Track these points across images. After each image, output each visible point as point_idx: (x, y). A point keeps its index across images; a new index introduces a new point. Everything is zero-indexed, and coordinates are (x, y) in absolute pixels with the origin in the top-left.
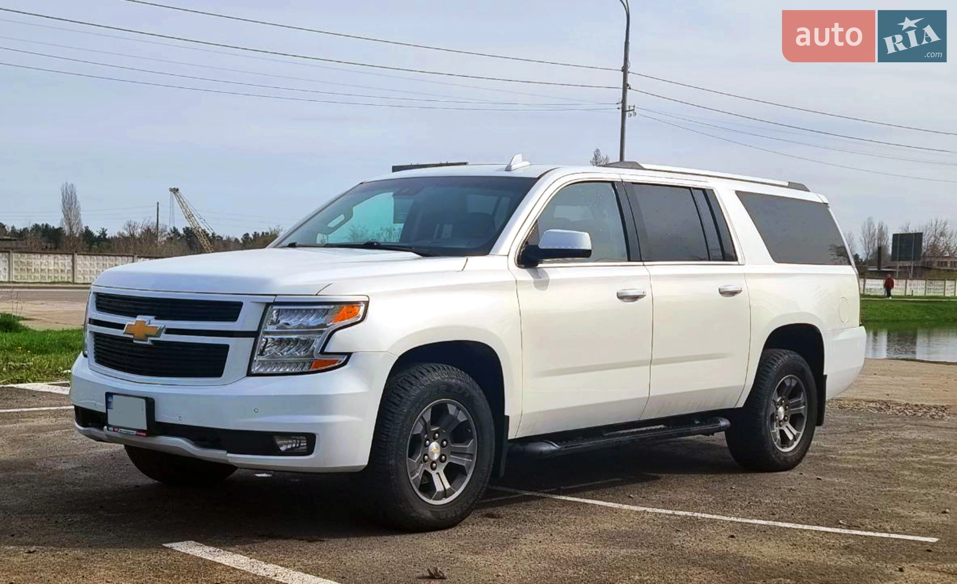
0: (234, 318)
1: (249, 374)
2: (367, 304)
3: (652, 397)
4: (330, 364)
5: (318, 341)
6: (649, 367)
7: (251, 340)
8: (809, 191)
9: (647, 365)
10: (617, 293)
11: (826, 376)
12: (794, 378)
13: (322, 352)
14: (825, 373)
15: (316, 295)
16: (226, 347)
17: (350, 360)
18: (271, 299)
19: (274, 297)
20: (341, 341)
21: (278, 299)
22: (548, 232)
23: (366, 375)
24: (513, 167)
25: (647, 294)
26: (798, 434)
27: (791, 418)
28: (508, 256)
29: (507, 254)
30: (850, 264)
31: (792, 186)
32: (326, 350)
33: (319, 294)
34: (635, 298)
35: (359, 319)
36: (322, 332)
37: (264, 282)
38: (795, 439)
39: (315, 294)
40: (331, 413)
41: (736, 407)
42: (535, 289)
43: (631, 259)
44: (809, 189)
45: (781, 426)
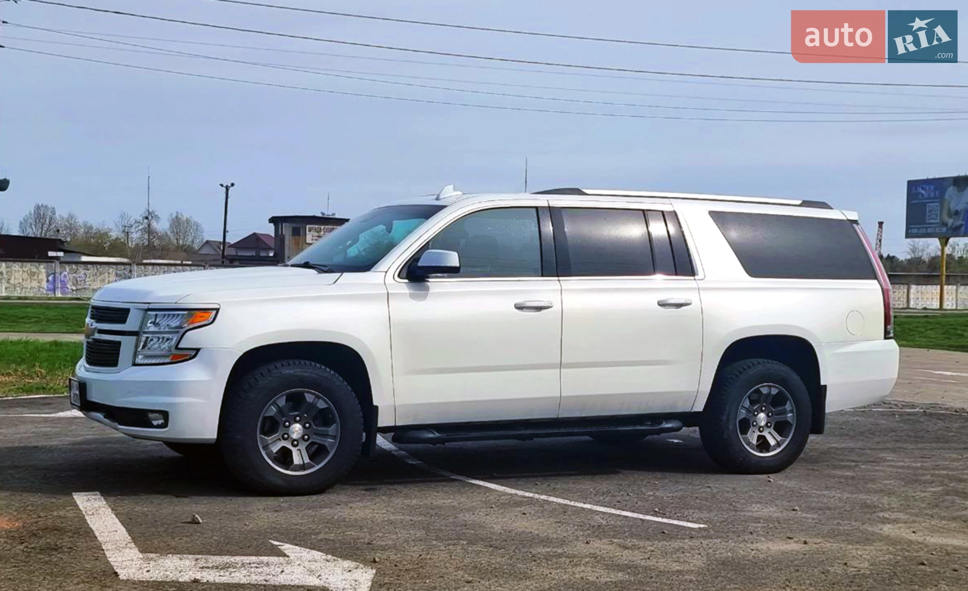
0: (123, 321)
1: (135, 364)
2: (217, 310)
3: (564, 397)
4: (180, 358)
5: (175, 338)
6: (559, 370)
7: (134, 338)
8: (832, 208)
9: (556, 368)
10: (515, 305)
11: (825, 386)
12: (774, 386)
13: (177, 348)
14: (822, 383)
15: (176, 303)
16: (119, 343)
17: (198, 355)
18: (146, 306)
19: (148, 305)
20: (192, 339)
21: (151, 306)
22: (429, 252)
23: (211, 366)
24: (441, 197)
25: (554, 306)
26: (783, 442)
27: (775, 425)
28: (386, 272)
29: (386, 270)
30: (875, 277)
31: (806, 204)
32: (180, 346)
33: (179, 302)
34: (539, 309)
35: (210, 321)
36: (178, 332)
37: (148, 293)
38: (778, 444)
39: (175, 301)
40: (180, 396)
41: (693, 411)
42: (410, 300)
43: (544, 275)
44: (832, 206)
45: (761, 432)
